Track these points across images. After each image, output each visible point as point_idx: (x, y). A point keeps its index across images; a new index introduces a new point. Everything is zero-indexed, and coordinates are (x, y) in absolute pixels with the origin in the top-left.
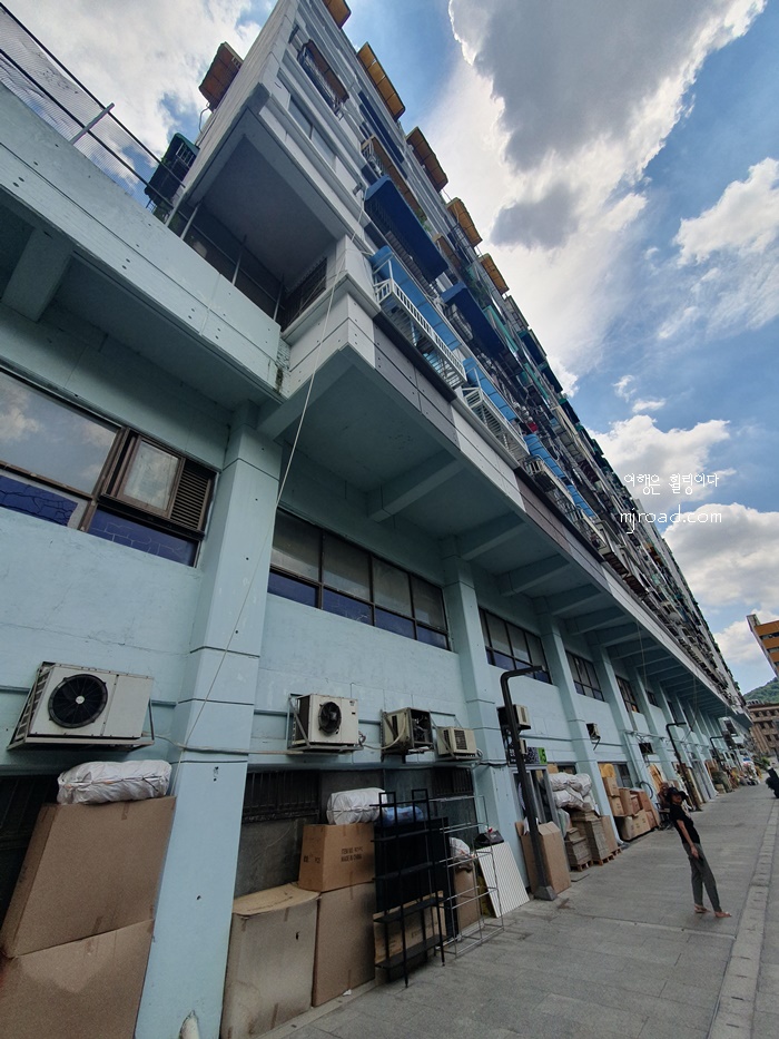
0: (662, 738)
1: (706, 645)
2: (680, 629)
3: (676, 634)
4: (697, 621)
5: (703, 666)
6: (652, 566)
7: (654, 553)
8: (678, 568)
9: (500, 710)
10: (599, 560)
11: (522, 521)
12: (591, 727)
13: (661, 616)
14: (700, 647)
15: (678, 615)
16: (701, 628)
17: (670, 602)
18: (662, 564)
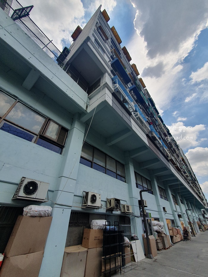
0: (184, 214)
1: (198, 187)
2: (190, 182)
3: (189, 183)
4: (195, 180)
5: (197, 193)
6: (183, 163)
7: (183, 160)
8: (189, 164)
9: (139, 201)
10: (168, 161)
11: (147, 149)
12: (164, 208)
13: (185, 178)
14: (196, 188)
15: (190, 178)
16: (196, 182)
17: (187, 174)
18: (185, 163)
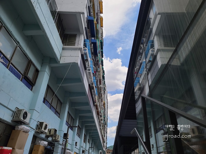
0: (87, 150)
1: (105, 131)
3: (100, 126)
4: (106, 124)
5: (102, 135)
7: (104, 104)
9: (65, 134)
10: (94, 106)
11: (86, 95)
12: (76, 143)
13: (99, 121)
15: (102, 122)
17: (102, 118)
18: (105, 107)
